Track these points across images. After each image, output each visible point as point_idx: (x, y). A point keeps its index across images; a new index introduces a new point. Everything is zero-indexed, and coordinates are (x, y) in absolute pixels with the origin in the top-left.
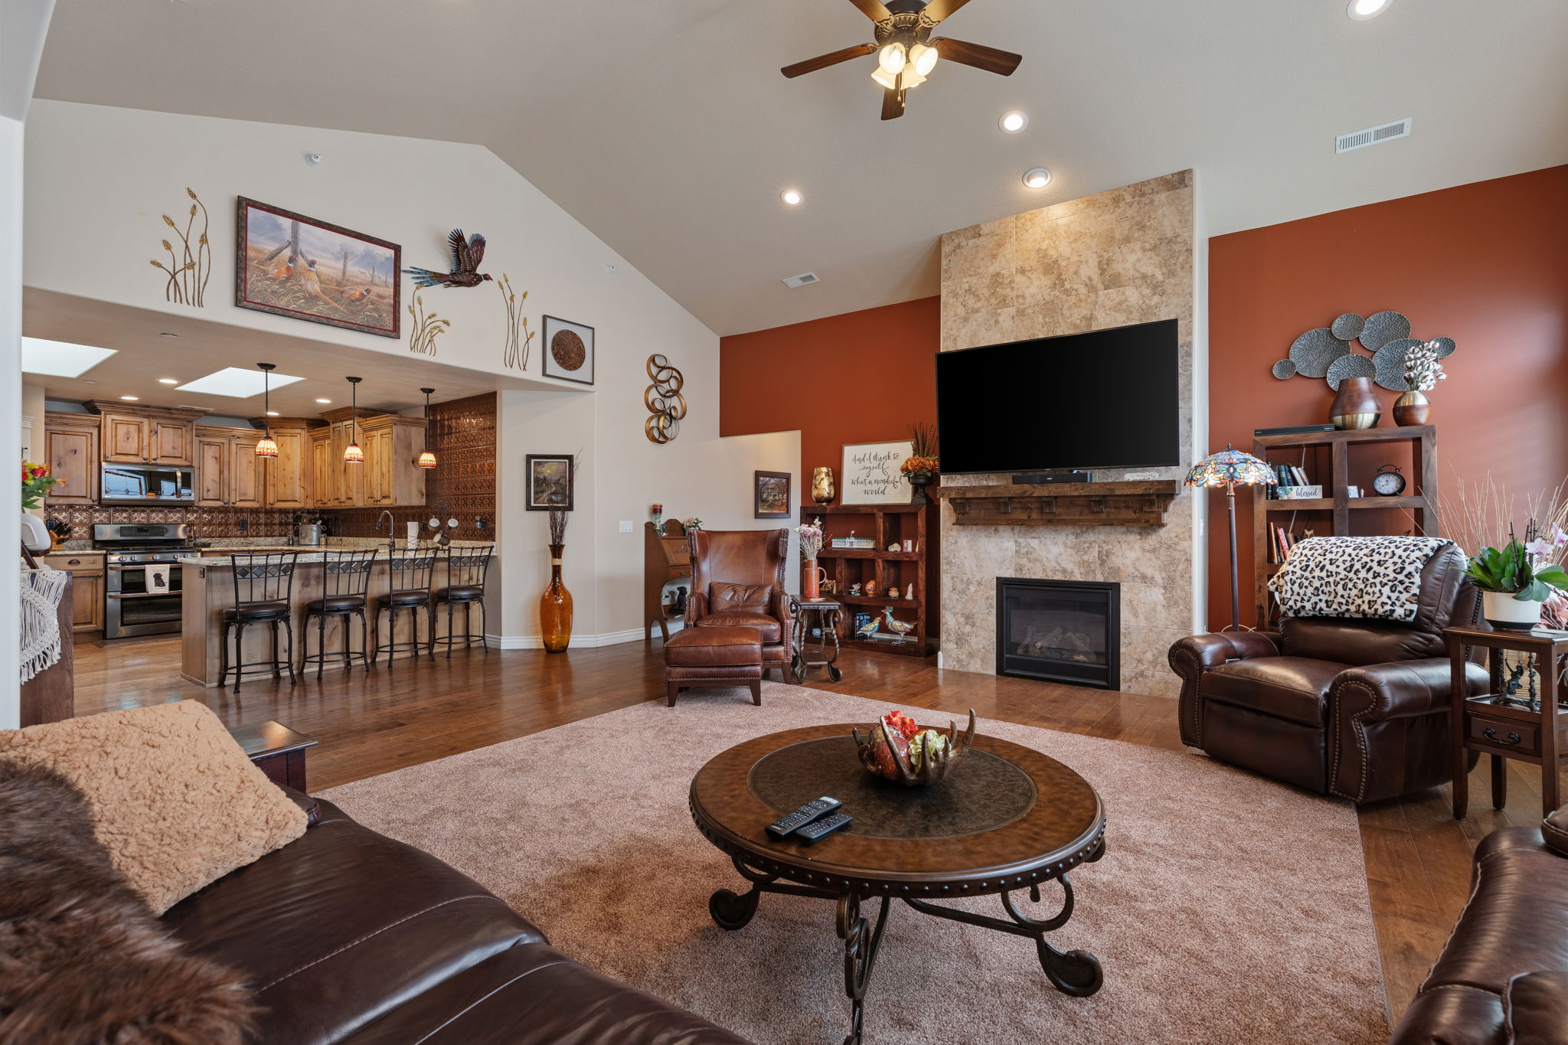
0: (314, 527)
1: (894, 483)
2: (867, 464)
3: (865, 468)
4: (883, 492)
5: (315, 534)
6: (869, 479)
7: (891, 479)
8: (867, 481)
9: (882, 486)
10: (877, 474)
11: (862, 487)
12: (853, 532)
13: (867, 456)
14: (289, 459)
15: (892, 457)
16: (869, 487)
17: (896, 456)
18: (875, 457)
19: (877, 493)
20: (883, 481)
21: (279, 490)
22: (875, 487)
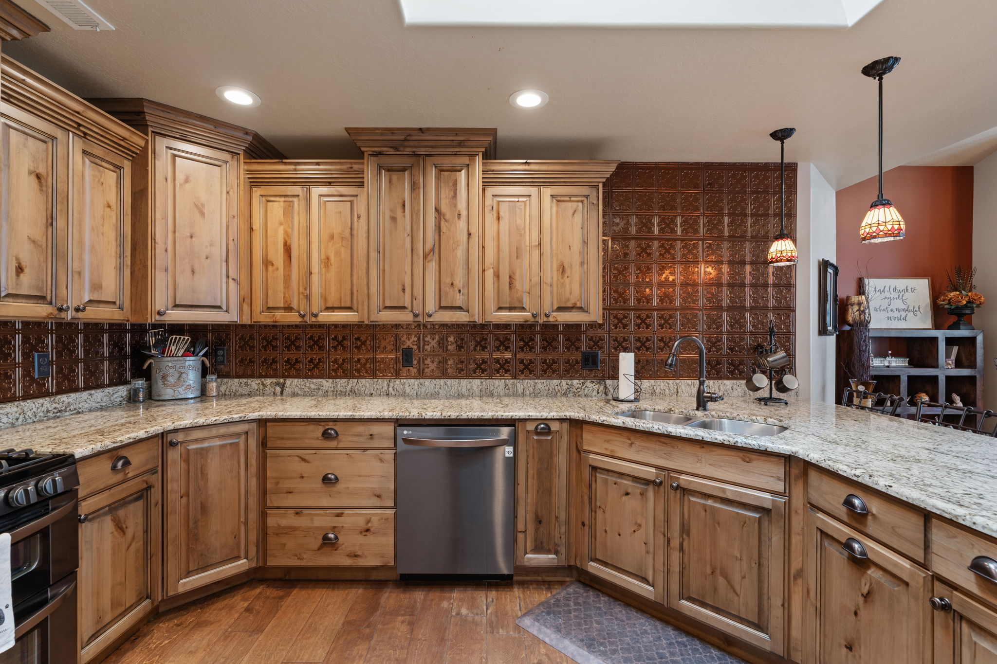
0: (191, 361)
1: (914, 311)
2: (887, 294)
3: (886, 298)
4: (905, 319)
5: (192, 377)
6: (891, 307)
7: (911, 308)
8: (889, 309)
9: (903, 314)
10: (898, 304)
11: (886, 315)
12: (890, 352)
13: (887, 289)
14: (202, 214)
15: (910, 290)
16: (891, 314)
17: (913, 290)
18: (895, 290)
19: (899, 319)
20: (904, 310)
21: (181, 281)
22: (896, 314)
